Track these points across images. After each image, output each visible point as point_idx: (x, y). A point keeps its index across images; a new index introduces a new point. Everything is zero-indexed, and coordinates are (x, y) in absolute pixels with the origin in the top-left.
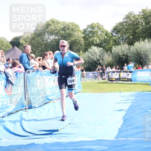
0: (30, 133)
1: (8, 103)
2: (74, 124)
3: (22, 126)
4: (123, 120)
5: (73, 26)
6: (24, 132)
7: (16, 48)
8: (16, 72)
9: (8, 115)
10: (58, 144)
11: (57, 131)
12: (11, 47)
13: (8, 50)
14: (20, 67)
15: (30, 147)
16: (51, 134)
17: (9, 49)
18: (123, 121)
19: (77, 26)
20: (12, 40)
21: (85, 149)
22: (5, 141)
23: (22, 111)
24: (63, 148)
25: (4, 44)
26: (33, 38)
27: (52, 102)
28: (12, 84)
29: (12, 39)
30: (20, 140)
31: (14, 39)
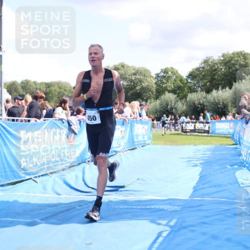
0: (93, 188)
1: (70, 155)
2: (142, 180)
3: (84, 180)
4: (199, 177)
6: (86, 187)
9: (70, 167)
10: (125, 202)
11: (123, 187)
13: (71, 96)
14: (84, 114)
16: (117, 190)
21: (154, 209)
22: (65, 197)
23: (85, 163)
24: (130, 207)
25: (67, 89)
27: (118, 154)
28: (75, 133)
30: (82, 196)
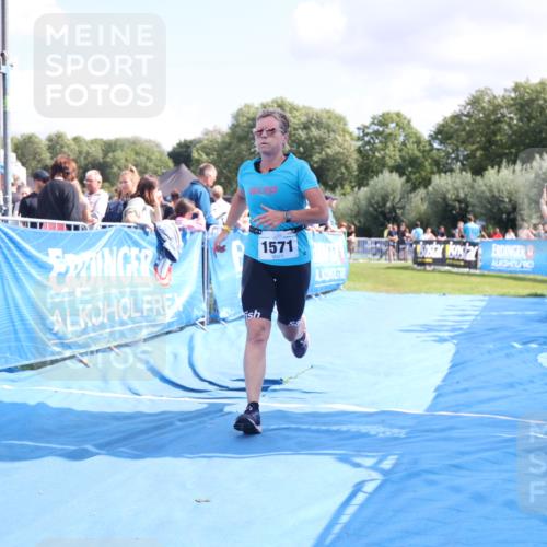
0: (211, 383)
2: (322, 367)
3: (191, 365)
4: (449, 365)
5: (330, 118)
6: (197, 379)
7: (184, 167)
8: (183, 230)
10: (282, 416)
11: (279, 382)
12: (171, 164)
13: (163, 174)
14: (195, 216)
15: (212, 419)
17: (164, 171)
18: (451, 367)
19: (340, 119)
20: (174, 149)
21: (346, 431)
22: (150, 400)
23: (193, 327)
24: (294, 426)
25: (153, 157)
26: (228, 146)
28: (173, 259)
29: (175, 145)
30: (187, 399)
31: (180, 145)
